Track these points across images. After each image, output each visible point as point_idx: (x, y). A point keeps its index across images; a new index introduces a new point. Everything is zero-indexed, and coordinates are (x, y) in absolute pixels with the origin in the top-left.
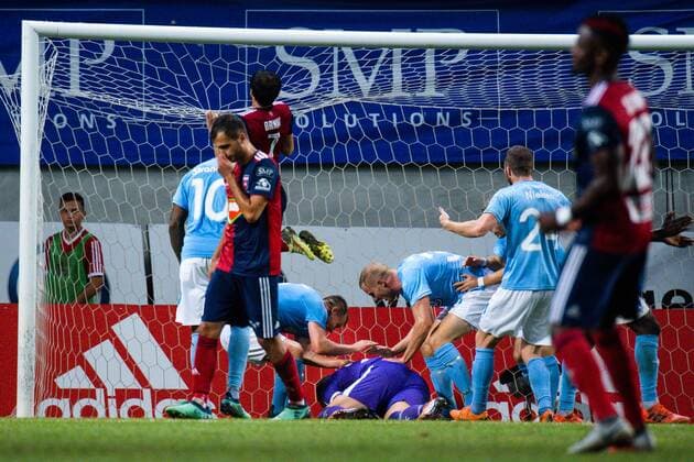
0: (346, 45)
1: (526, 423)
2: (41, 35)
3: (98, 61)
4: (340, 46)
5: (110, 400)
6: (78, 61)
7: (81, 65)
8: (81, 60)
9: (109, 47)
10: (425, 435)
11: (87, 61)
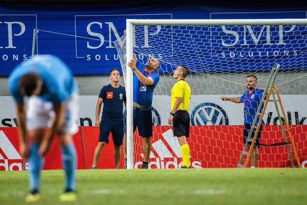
0: (248, 25)
2: (133, 24)
3: (155, 34)
4: (246, 25)
5: (162, 162)
6: (147, 34)
7: (149, 36)
8: (149, 33)
9: (159, 28)
10: (282, 174)
11: (151, 34)
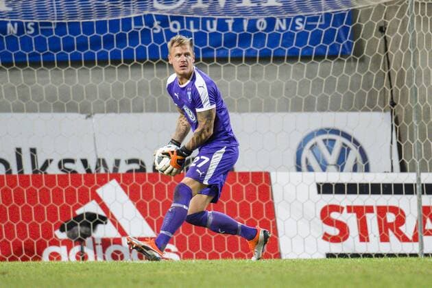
1: (81, 262)
